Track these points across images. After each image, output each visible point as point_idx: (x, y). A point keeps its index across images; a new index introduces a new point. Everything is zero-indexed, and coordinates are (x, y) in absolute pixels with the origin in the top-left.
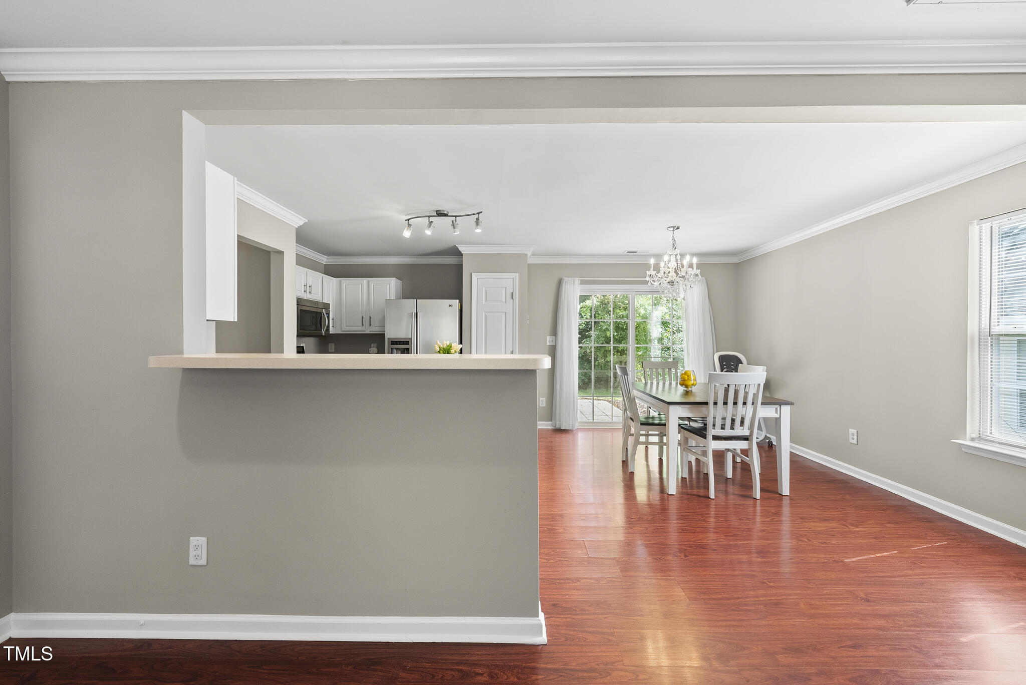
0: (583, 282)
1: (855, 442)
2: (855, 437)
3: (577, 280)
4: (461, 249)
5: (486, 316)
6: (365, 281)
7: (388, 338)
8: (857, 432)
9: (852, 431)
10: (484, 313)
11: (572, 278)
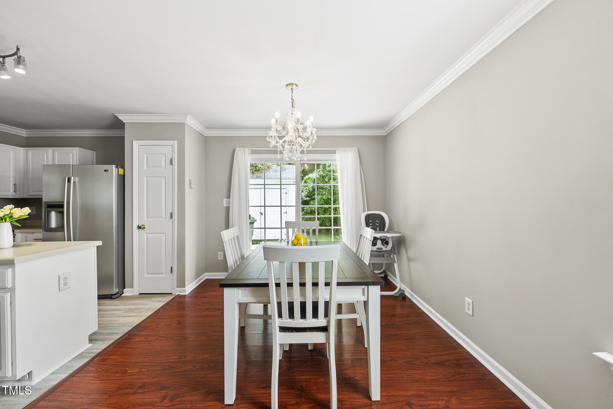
0: (253, 152)
1: (470, 313)
2: (471, 308)
3: (247, 150)
4: (121, 117)
5: (147, 180)
6: (50, 150)
7: (45, 202)
8: (473, 302)
9: (468, 300)
10: (145, 178)
11: (243, 148)
